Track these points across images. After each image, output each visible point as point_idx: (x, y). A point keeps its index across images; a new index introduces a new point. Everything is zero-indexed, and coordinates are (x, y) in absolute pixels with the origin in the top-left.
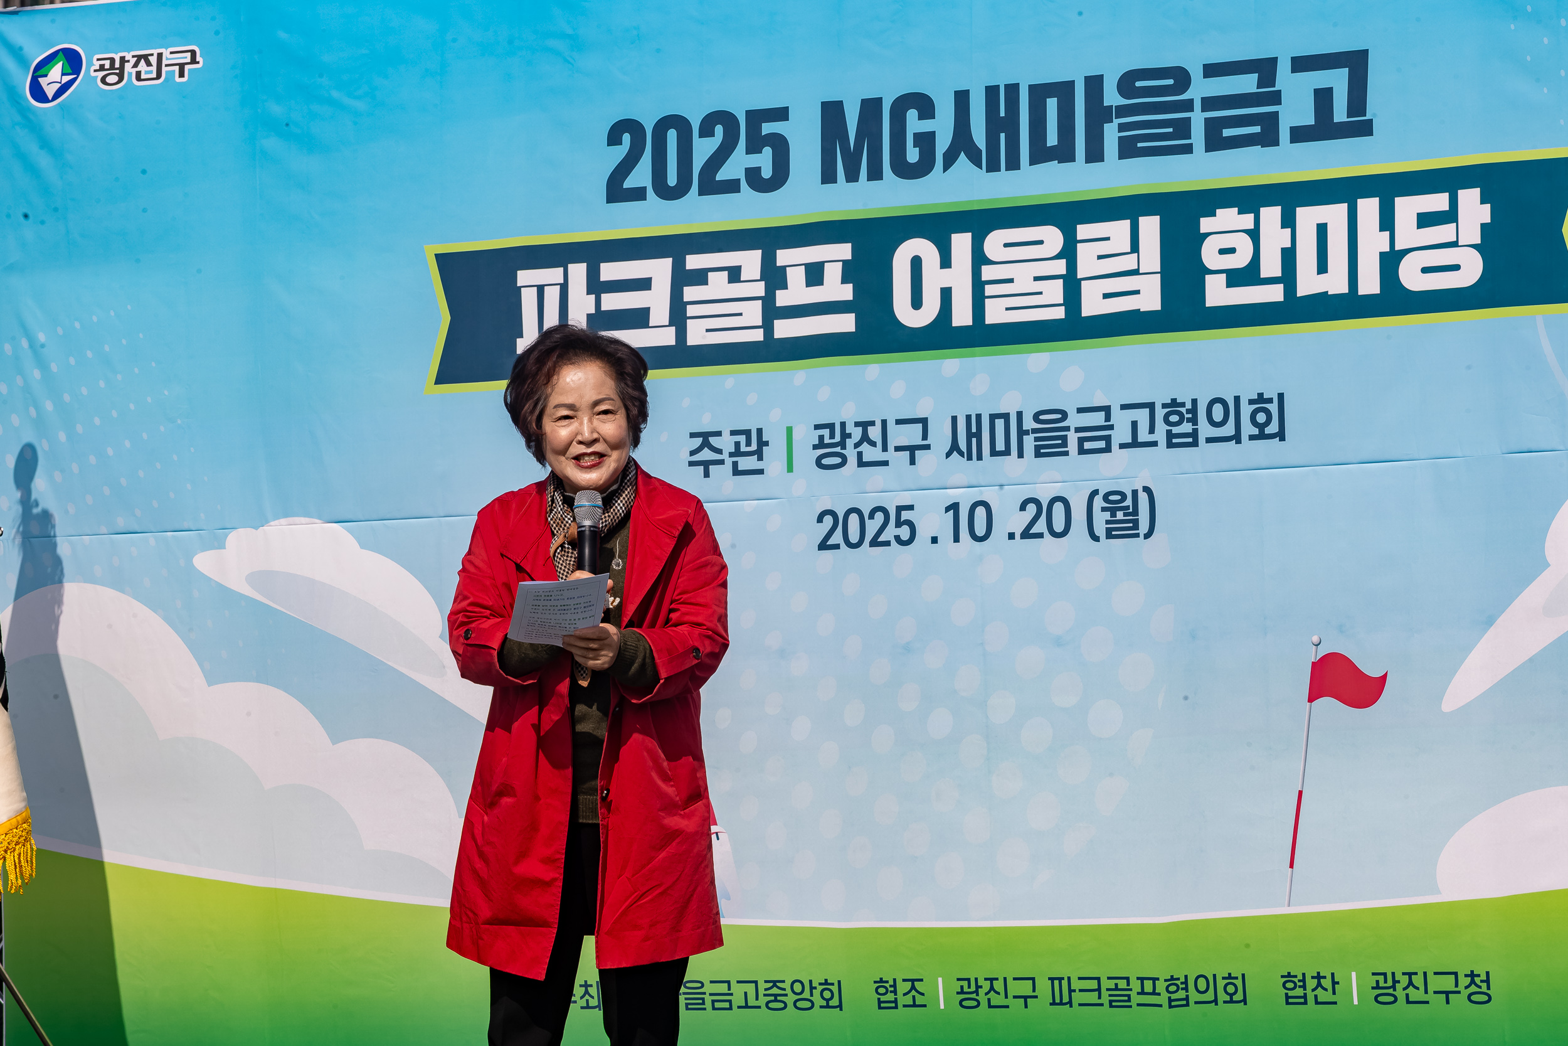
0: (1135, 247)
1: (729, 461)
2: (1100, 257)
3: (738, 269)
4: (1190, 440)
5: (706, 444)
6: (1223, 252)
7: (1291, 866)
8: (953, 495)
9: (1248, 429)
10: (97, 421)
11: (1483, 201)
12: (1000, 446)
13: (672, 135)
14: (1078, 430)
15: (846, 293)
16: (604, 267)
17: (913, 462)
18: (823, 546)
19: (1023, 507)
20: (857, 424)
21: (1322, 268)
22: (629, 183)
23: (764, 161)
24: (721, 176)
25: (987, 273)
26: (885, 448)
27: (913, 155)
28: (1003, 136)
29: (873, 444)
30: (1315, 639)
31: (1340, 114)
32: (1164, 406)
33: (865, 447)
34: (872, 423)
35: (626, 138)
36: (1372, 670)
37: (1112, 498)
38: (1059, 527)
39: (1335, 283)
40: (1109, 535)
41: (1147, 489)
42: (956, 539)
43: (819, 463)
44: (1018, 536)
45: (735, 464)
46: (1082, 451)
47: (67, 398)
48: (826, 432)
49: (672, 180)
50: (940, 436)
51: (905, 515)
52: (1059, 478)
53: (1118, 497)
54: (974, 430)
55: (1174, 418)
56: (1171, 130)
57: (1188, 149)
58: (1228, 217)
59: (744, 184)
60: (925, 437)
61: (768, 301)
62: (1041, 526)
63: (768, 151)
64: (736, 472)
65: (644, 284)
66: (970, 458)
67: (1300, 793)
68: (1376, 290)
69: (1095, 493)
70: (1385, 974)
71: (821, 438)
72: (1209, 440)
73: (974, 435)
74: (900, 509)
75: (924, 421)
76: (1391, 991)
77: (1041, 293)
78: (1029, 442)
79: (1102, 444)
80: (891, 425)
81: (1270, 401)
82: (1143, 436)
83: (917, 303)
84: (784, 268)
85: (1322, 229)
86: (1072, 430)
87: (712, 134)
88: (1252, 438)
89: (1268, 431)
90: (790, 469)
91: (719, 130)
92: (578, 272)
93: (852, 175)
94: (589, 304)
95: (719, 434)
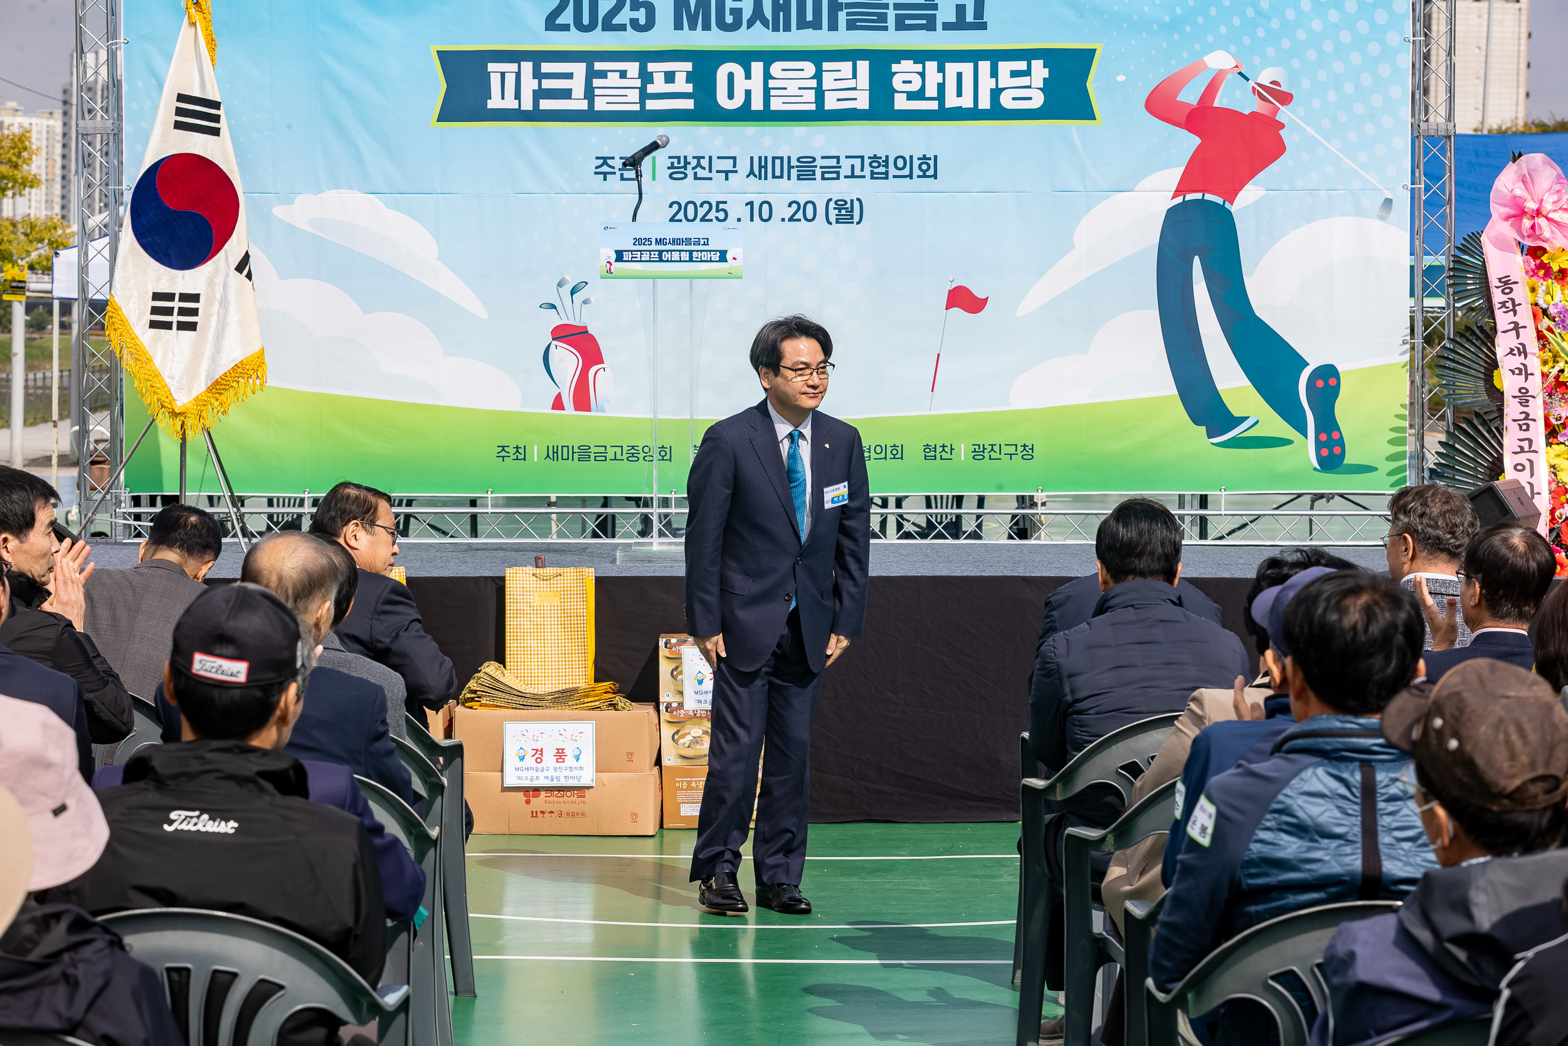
0: (855, 76)
1: (618, 173)
2: (835, 80)
3: (626, 71)
4: (884, 176)
5: (605, 163)
6: (904, 82)
7: (932, 391)
8: (750, 198)
9: (917, 172)
11: (1044, 67)
12: (778, 173)
14: (821, 167)
15: (689, 88)
16: (543, 65)
17: (727, 179)
18: (672, 220)
19: (790, 205)
20: (694, 158)
21: (959, 94)
22: (560, 21)
23: (641, 15)
24: (615, 21)
25: (772, 84)
26: (710, 171)
27: (729, 19)
28: (781, 13)
29: (704, 168)
30: (951, 279)
31: (970, 17)
32: (869, 158)
33: (698, 170)
34: (703, 158)
36: (980, 295)
37: (839, 203)
38: (810, 215)
39: (967, 102)
40: (837, 222)
41: (858, 199)
42: (752, 220)
43: (671, 176)
44: (786, 220)
45: (622, 175)
46: (823, 178)
48: (676, 161)
49: (586, 21)
50: (743, 166)
51: (721, 206)
52: (811, 192)
53: (843, 203)
54: (763, 164)
55: (875, 164)
57: (886, 28)
58: (907, 65)
59: (628, 26)
60: (734, 166)
61: (642, 90)
62: (800, 215)
63: (643, 10)
64: (622, 178)
65: (568, 76)
66: (760, 178)
67: (939, 355)
68: (988, 107)
69: (830, 200)
70: (979, 445)
71: (672, 163)
72: (895, 177)
73: (763, 166)
74: (718, 203)
75: (734, 158)
76: (982, 453)
77: (802, 96)
78: (794, 172)
79: (835, 175)
80: (714, 159)
81: (930, 159)
82: (857, 172)
83: (731, 96)
84: (652, 73)
85: (959, 76)
86: (818, 167)
88: (919, 176)
89: (927, 173)
90: (654, 179)
92: (527, 67)
93: (693, 27)
94: (534, 84)
95: (613, 158)
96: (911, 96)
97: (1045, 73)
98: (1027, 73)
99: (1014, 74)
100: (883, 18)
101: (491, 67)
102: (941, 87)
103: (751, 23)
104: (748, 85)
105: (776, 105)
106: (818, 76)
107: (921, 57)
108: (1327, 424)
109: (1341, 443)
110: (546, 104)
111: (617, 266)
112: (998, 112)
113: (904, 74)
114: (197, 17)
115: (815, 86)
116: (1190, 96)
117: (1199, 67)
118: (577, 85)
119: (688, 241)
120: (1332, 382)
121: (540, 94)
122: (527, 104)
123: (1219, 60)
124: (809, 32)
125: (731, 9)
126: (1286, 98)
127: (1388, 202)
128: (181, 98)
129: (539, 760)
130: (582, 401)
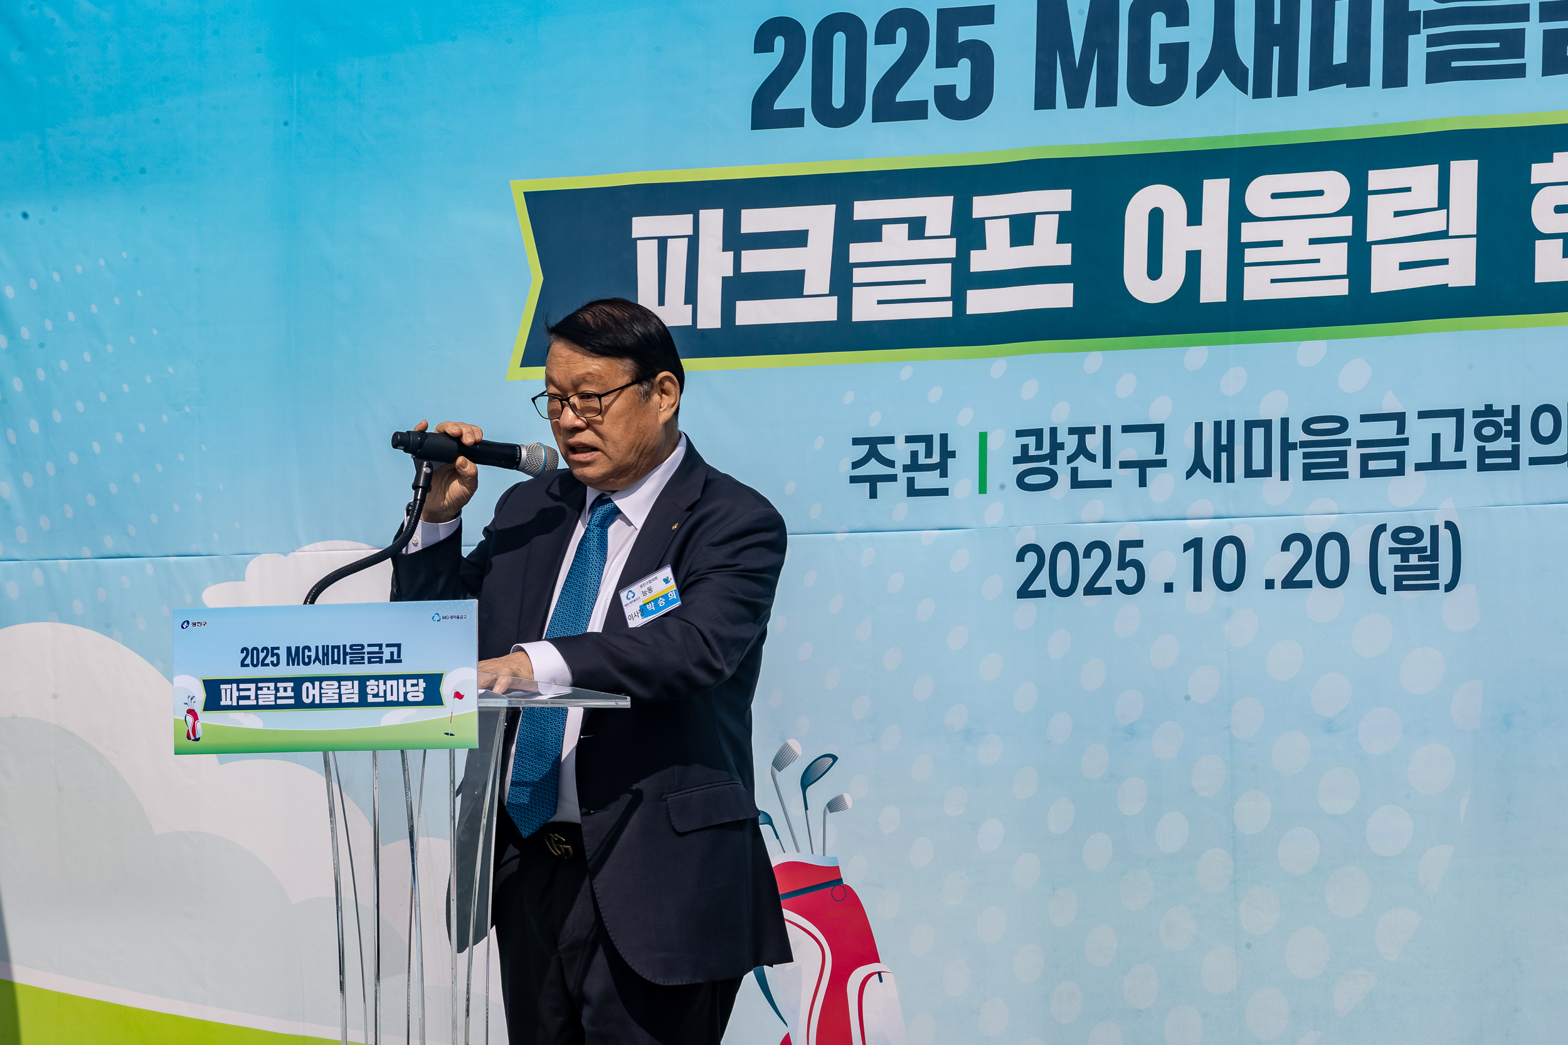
0: (1444, 202)
1: (903, 477)
2: (1397, 214)
4: (1509, 460)
5: (873, 454)
8: (1194, 528)
10: (80, 406)
12: (1258, 464)
13: (840, 40)
14: (1361, 444)
15: (1063, 255)
16: (746, 214)
17: (1143, 483)
18: (1024, 592)
19: (1285, 547)
20: (1072, 431)
22: (782, 103)
23: (960, 77)
24: (903, 96)
25: (1249, 232)
26: (1107, 464)
27: (1158, 73)
28: (1276, 48)
29: (1092, 458)
33: (1081, 462)
34: (1092, 430)
35: (780, 42)
37: (1403, 536)
38: (1332, 571)
40: (1399, 586)
41: (1450, 525)
42: (1197, 587)
43: (1021, 482)
44: (1278, 584)
45: (911, 481)
46: (1365, 473)
47: (41, 374)
48: (1031, 441)
49: (838, 100)
50: (1180, 449)
51: (1131, 554)
52: (1336, 509)
53: (1411, 535)
54: (1224, 442)
55: (1488, 431)
56: (1497, 45)
59: (932, 108)
60: (1160, 449)
61: (960, 264)
62: (1309, 572)
63: (965, 64)
64: (912, 491)
65: (798, 239)
66: (1218, 479)
69: (1381, 528)
71: (1025, 448)
72: (1534, 461)
73: (1224, 448)
74: (1124, 545)
75: (1159, 429)
77: (1318, 261)
78: (1296, 459)
79: (1392, 464)
80: (1116, 434)
82: (1448, 454)
83: (1154, 270)
84: (982, 221)
86: (1354, 444)
87: (892, 40)
90: (983, 489)
91: (902, 34)
92: (712, 220)
93: (1076, 100)
94: (727, 264)
95: (890, 440)
100: (1510, 44)
101: (641, 226)
103: (1204, 82)
104: (1194, 238)
105: (1257, 286)
110: (750, 312)
113: (1561, 189)
115: (1348, 232)
118: (816, 262)
121: (738, 288)
122: (711, 315)
124: (1340, 90)
125: (1164, 48)
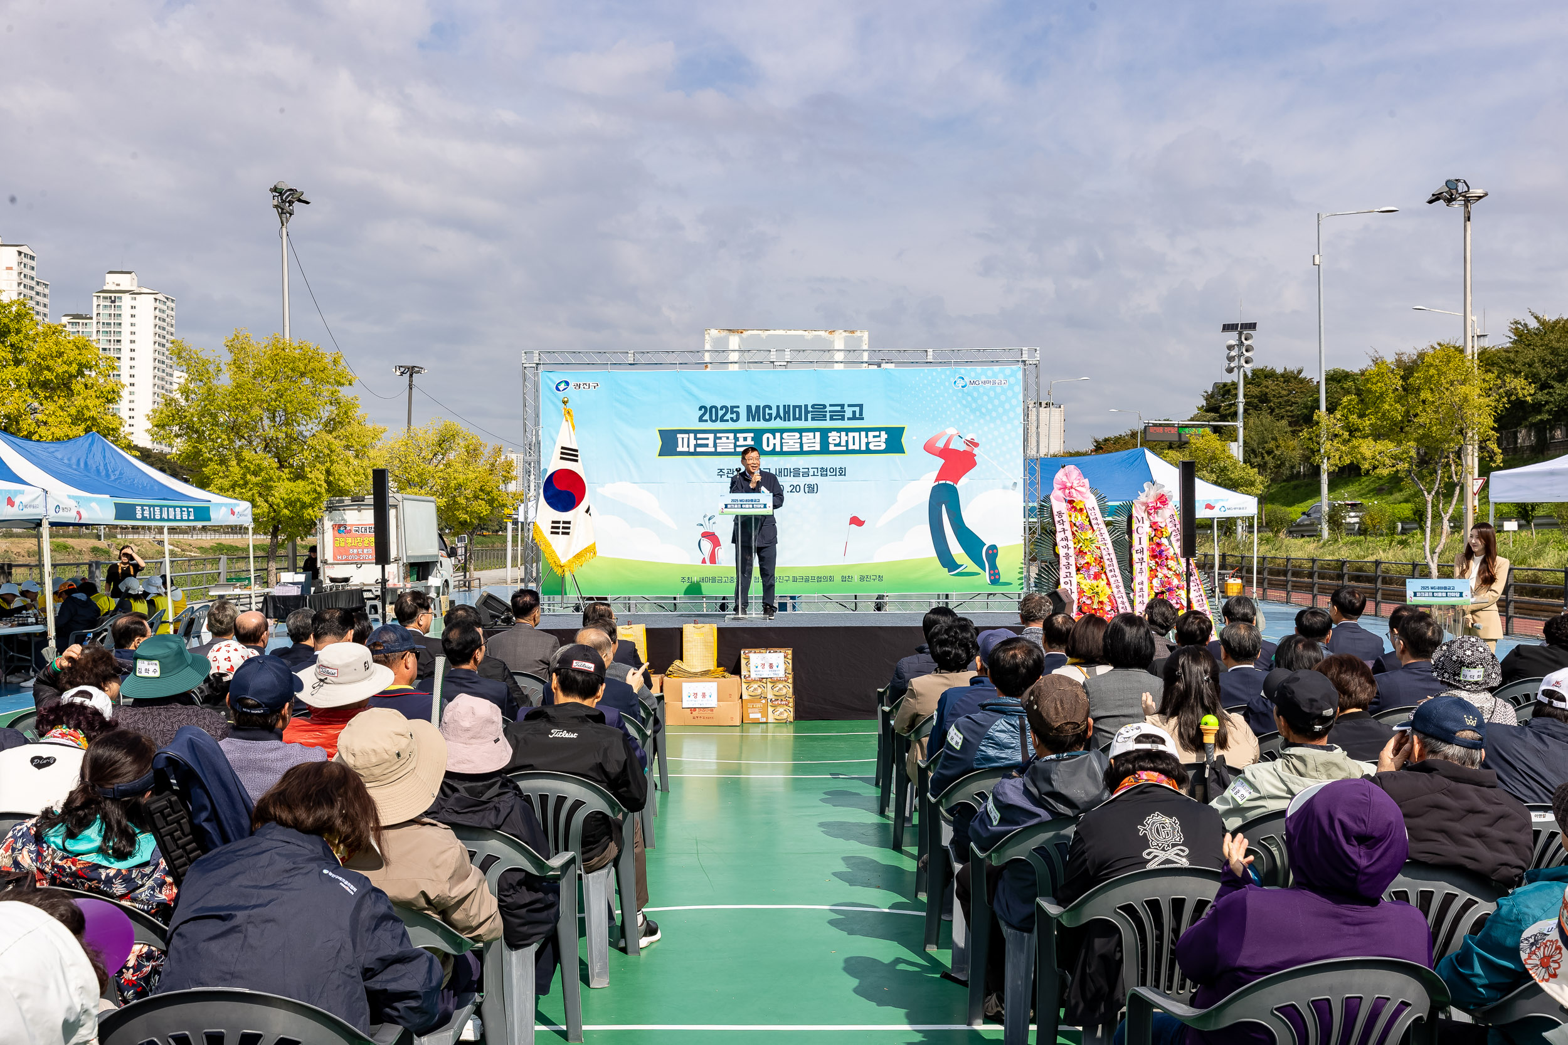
0: (815, 438)
2: (807, 440)
3: (729, 437)
4: (826, 475)
5: (721, 471)
6: (833, 440)
7: (844, 556)
9: (838, 474)
11: (886, 434)
12: (786, 474)
13: (713, 410)
16: (697, 435)
21: (854, 444)
22: (704, 419)
23: (734, 416)
24: (725, 418)
27: (767, 417)
28: (787, 415)
30: (851, 514)
31: (857, 416)
32: (820, 468)
35: (703, 409)
36: (862, 520)
37: (809, 485)
39: (856, 447)
40: (808, 492)
41: (816, 484)
46: (803, 476)
49: (714, 419)
52: (798, 481)
55: (822, 471)
56: (820, 416)
57: (826, 420)
58: (834, 433)
59: (730, 420)
61: (735, 444)
62: (794, 490)
63: (735, 414)
65: (707, 439)
67: (847, 542)
68: (865, 449)
70: (862, 576)
72: (830, 475)
77: (795, 446)
79: (807, 475)
81: (843, 469)
82: (816, 474)
84: (738, 437)
85: (854, 437)
86: (801, 472)
89: (842, 474)
91: (724, 409)
92: (692, 436)
93: (754, 420)
94: (695, 442)
96: (836, 445)
97: (886, 436)
98: (879, 436)
99: (874, 437)
100: (825, 416)
101: (679, 436)
102: (847, 442)
103: (775, 419)
104: (774, 441)
105: (785, 449)
106: (801, 438)
107: (839, 430)
108: (993, 567)
109: (999, 574)
110: (699, 449)
111: (725, 510)
112: (868, 451)
113: (833, 437)
114: (568, 418)
115: (800, 442)
116: (940, 444)
117: (943, 434)
118: (711, 442)
119: (752, 500)
120: (995, 551)
121: (697, 446)
122: (692, 450)
123: (951, 431)
124: (797, 422)
125: (768, 413)
126: (976, 445)
127: (1015, 484)
128: (563, 448)
129: (696, 697)
130: (713, 559)
